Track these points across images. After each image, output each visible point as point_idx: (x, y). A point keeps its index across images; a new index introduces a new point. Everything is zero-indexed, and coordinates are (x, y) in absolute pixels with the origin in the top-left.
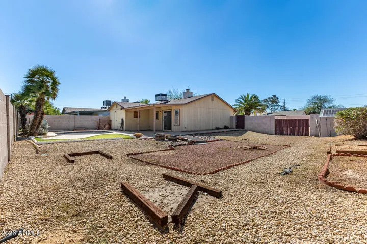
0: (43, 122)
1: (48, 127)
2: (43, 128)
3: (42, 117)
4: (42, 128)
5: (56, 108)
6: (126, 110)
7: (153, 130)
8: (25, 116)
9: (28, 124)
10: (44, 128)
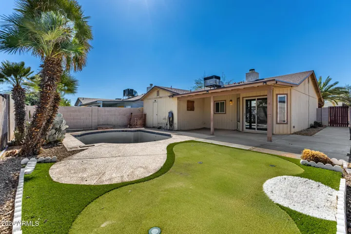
0: (56, 119)
1: (64, 127)
2: (56, 129)
3: (54, 108)
4: (54, 131)
5: (67, 100)
6: (178, 98)
7: (210, 129)
8: (23, 107)
9: (28, 122)
10: (58, 130)
